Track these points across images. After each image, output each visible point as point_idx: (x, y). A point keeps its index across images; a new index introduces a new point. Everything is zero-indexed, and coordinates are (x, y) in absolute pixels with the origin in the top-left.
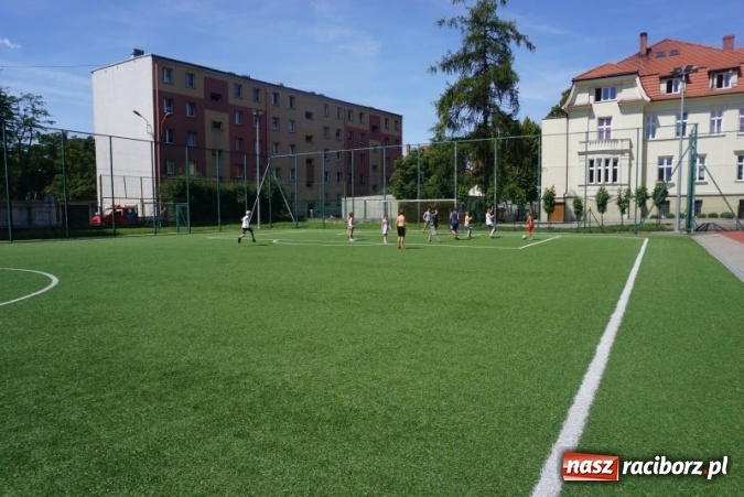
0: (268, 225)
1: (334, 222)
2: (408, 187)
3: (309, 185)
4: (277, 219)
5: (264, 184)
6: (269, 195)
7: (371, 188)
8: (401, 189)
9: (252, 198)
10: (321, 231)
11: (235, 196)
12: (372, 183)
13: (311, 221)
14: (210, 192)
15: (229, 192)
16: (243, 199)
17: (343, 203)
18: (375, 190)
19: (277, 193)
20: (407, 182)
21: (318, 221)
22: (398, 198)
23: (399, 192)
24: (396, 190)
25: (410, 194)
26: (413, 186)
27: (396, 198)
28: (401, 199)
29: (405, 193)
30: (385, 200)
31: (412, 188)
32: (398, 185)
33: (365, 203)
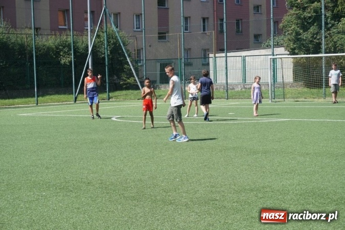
2: (306, 36)
3: (162, 36)
5: (98, 36)
6: (106, 52)
8: (297, 39)
9: (80, 58)
11: (57, 54)
12: (252, 32)
14: (23, 50)
15: (49, 49)
16: (67, 59)
17: (211, 61)
18: (258, 42)
19: (116, 50)
20: (305, 29)
22: (293, 52)
23: (294, 44)
24: (290, 40)
25: (310, 45)
26: (314, 34)
27: (289, 53)
28: (297, 54)
29: (303, 44)
30: (274, 55)
31: (312, 37)
32: (292, 33)
33: (244, 60)
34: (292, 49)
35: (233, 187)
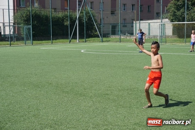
0: (84, 40)
1: (128, 38)
2: (178, 13)
3: (113, 13)
4: (89, 36)
6: (85, 19)
7: (155, 14)
8: (174, 15)
9: (73, 22)
10: (118, 44)
11: (63, 20)
12: (156, 11)
13: (113, 37)
14: (47, 18)
15: (59, 18)
16: (67, 23)
17: (134, 24)
18: (157, 16)
19: (90, 19)
20: (178, 10)
21: (117, 37)
22: (172, 21)
23: (173, 17)
24: (171, 15)
25: (180, 18)
26: (182, 13)
27: (170, 21)
28: (174, 22)
29: (177, 17)
30: (162, 22)
31: (181, 14)
32: (172, 12)
33: (149, 25)
34: (171, 19)
35: (119, 87)
